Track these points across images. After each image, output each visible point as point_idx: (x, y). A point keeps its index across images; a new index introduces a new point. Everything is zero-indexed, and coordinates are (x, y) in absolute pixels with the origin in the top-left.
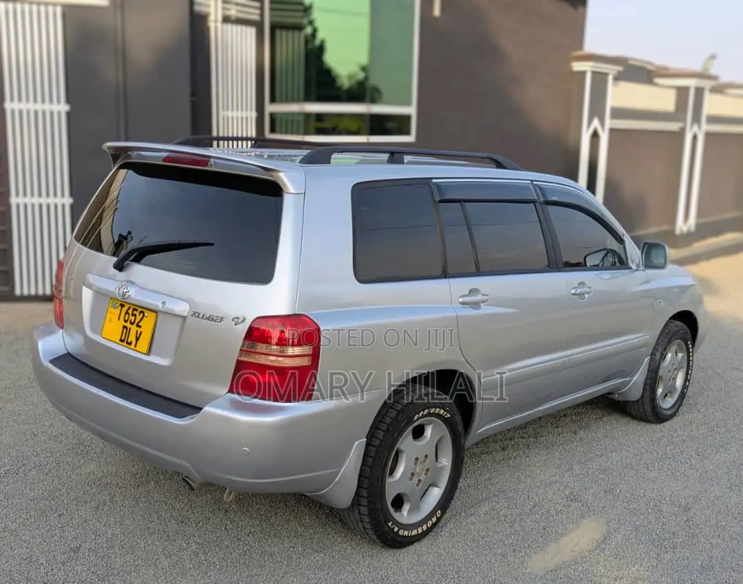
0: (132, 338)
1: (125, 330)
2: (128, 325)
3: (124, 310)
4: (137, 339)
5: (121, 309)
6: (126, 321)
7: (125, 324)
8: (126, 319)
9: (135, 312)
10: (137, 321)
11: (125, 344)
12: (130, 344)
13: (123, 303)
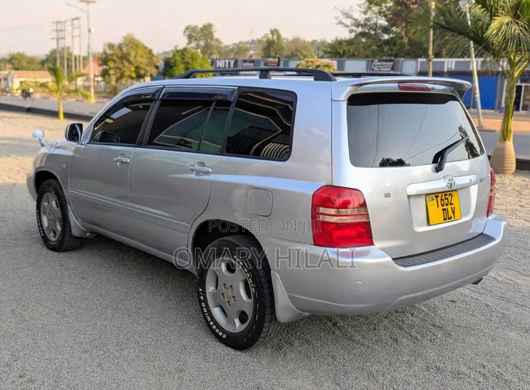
0: (451, 214)
1: (445, 211)
2: (445, 207)
3: (439, 199)
4: (454, 212)
5: (437, 199)
6: (443, 206)
7: (444, 208)
8: (443, 204)
9: (446, 197)
10: (449, 202)
11: (447, 220)
12: (450, 218)
13: (437, 195)
